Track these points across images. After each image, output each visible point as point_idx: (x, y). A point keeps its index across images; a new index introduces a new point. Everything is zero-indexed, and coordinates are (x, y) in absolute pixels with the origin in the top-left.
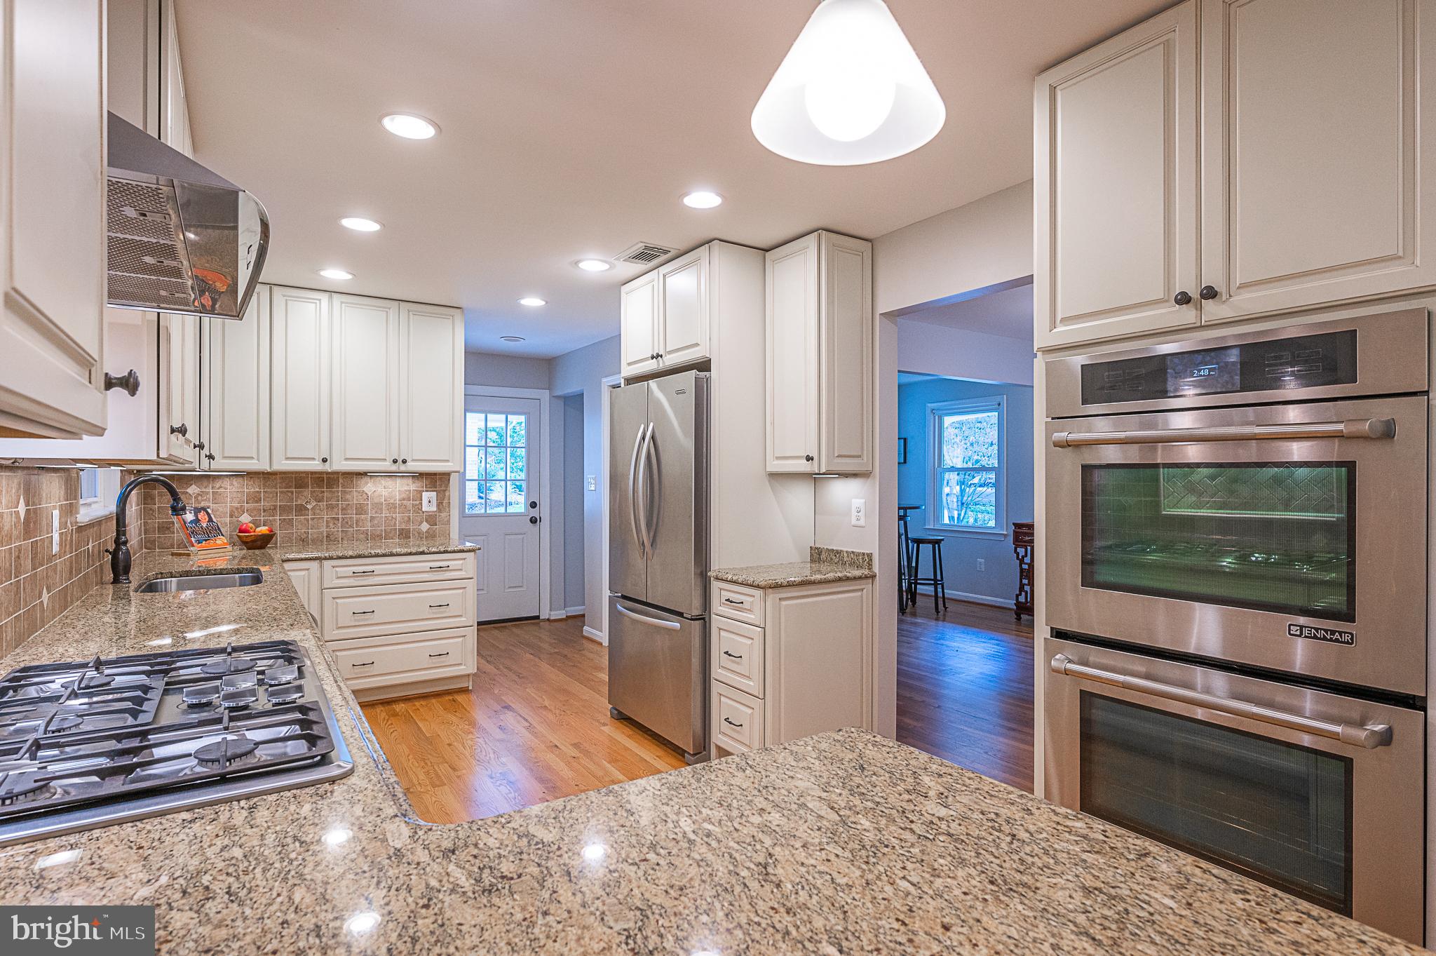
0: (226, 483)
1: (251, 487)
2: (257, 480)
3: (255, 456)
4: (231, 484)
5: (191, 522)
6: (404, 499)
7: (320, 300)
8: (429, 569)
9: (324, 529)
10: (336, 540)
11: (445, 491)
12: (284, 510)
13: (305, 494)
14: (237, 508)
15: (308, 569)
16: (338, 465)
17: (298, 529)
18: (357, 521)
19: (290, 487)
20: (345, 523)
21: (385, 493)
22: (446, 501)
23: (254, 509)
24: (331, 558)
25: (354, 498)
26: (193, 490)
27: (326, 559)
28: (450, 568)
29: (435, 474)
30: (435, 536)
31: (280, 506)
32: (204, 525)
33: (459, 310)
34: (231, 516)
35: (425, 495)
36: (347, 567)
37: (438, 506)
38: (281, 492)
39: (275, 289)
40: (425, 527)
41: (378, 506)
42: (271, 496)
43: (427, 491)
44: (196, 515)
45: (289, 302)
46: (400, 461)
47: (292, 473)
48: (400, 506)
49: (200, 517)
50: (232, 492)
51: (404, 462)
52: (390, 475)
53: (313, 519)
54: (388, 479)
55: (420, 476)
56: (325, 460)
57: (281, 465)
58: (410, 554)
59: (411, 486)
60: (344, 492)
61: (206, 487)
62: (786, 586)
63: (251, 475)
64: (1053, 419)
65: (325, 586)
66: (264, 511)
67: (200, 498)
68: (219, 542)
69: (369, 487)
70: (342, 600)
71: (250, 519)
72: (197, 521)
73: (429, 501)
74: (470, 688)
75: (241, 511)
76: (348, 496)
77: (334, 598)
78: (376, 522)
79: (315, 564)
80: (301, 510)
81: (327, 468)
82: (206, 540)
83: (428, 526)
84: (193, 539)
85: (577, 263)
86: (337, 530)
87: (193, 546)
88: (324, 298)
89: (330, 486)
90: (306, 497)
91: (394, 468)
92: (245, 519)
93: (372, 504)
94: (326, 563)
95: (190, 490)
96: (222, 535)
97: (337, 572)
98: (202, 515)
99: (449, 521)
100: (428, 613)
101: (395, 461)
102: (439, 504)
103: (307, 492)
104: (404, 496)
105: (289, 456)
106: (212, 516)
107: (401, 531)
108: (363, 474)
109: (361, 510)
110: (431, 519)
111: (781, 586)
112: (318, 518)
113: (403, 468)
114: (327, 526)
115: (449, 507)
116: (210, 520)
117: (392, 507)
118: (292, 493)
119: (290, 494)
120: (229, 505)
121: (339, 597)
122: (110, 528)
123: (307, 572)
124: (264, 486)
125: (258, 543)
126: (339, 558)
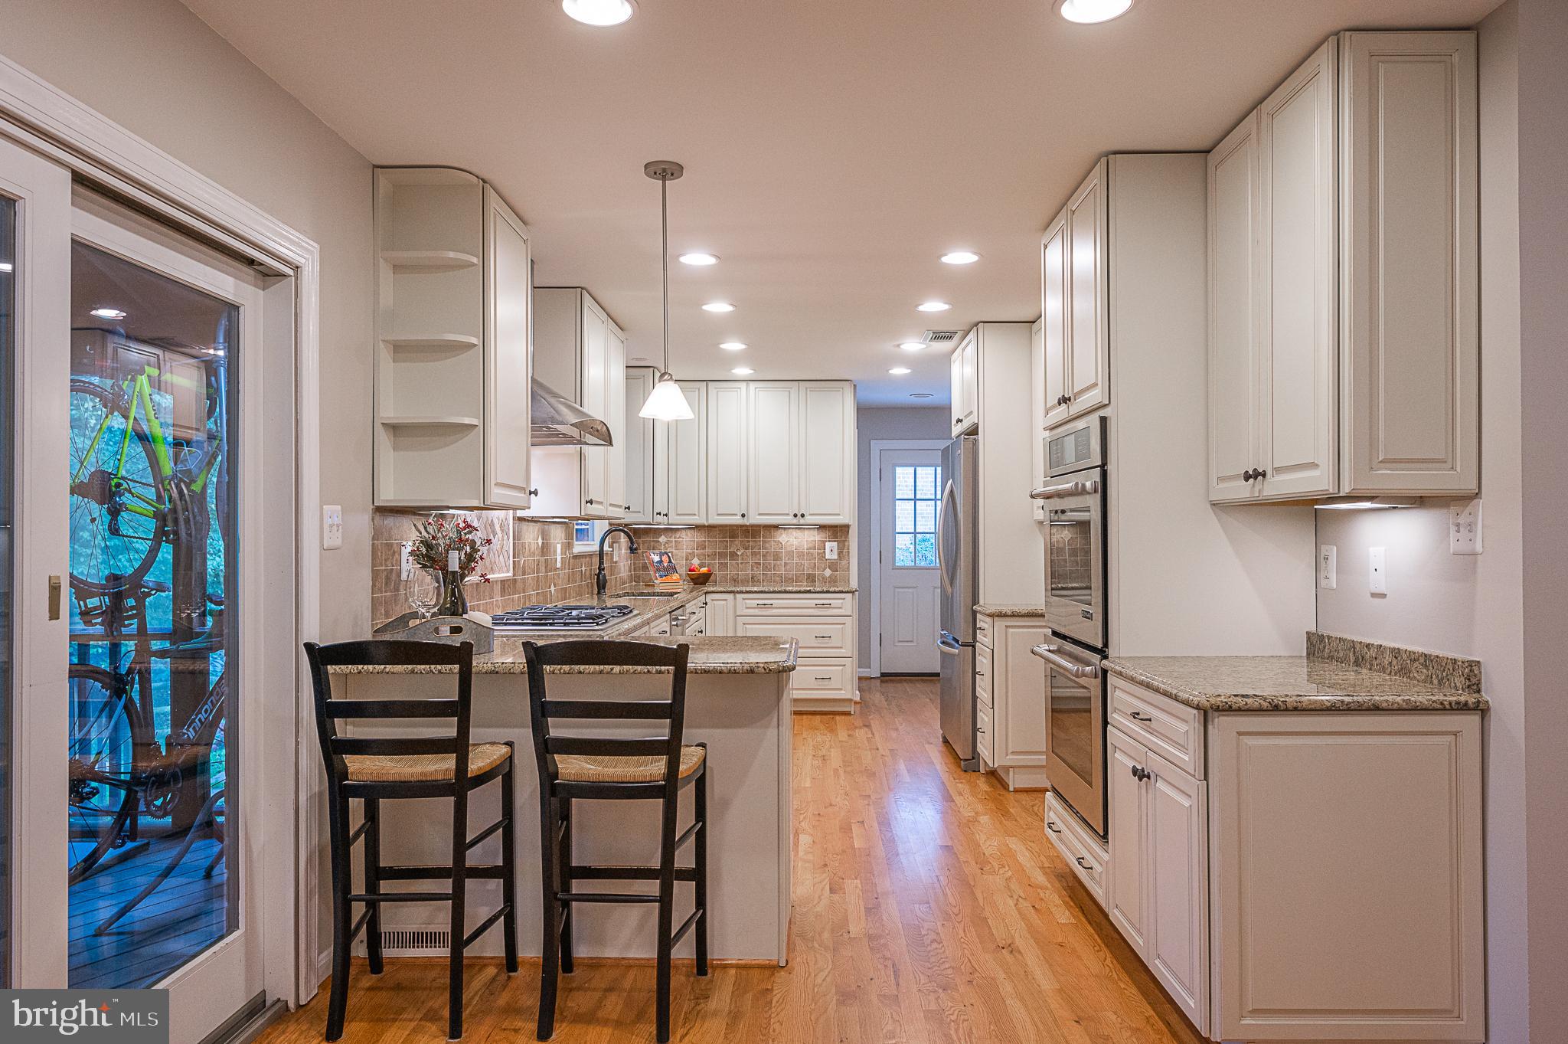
0: (683, 534)
1: (699, 537)
2: (703, 531)
3: (697, 513)
4: (687, 535)
5: (657, 562)
6: (810, 548)
7: (740, 388)
8: (814, 606)
9: (750, 572)
10: (758, 581)
11: (844, 541)
12: (722, 555)
13: (736, 543)
14: (690, 553)
15: (726, 600)
16: (754, 519)
17: (731, 572)
18: (774, 566)
19: (726, 538)
20: (765, 568)
21: (795, 542)
22: (845, 550)
23: (701, 554)
24: (741, 592)
25: (772, 547)
26: (662, 539)
27: (738, 592)
28: (832, 606)
29: (836, 526)
30: (836, 581)
31: (719, 552)
32: (665, 565)
33: (847, 383)
34: (686, 560)
35: (828, 545)
36: (753, 601)
37: (839, 554)
38: (718, 541)
40: (828, 572)
41: (790, 554)
42: (713, 544)
43: (829, 541)
44: (661, 558)
45: (719, 393)
46: (799, 516)
47: (726, 526)
48: (808, 554)
49: (663, 559)
50: (687, 539)
51: (803, 516)
52: (799, 527)
53: (742, 563)
54: (798, 531)
55: (822, 527)
56: (743, 516)
57: (715, 520)
58: (800, 592)
59: (815, 536)
60: (764, 542)
61: (670, 537)
62: (1011, 616)
63: (698, 527)
64: (1052, 477)
65: (738, 614)
66: (708, 556)
67: (666, 545)
68: (674, 578)
69: (785, 538)
70: (750, 626)
71: (699, 562)
72: (661, 561)
73: (831, 549)
74: (852, 712)
75: (693, 555)
76: (767, 545)
77: (744, 624)
78: (788, 567)
79: (730, 597)
80: (733, 555)
81: (745, 522)
82: (666, 576)
83: (830, 572)
84: (657, 575)
85: (899, 346)
86: (758, 572)
87: (657, 579)
88: (743, 385)
89: (754, 537)
90: (736, 547)
91: (795, 521)
92: (696, 562)
93: (786, 552)
94: (738, 595)
95: (661, 540)
96: (677, 573)
97: (746, 603)
98: (665, 558)
99: (848, 568)
100: (814, 643)
101: (795, 516)
102: (840, 553)
103: (737, 542)
104: (811, 545)
105: (719, 513)
106: (672, 559)
107: (809, 576)
108: (776, 527)
109: (777, 557)
110: (833, 566)
111: (1006, 615)
112: (745, 564)
113: (802, 521)
114: (752, 570)
115: (849, 554)
116: (670, 561)
117: (801, 555)
118: (726, 541)
119: (724, 543)
120: (685, 551)
121: (747, 624)
122: (596, 560)
123: (723, 602)
124: (708, 536)
125: (700, 580)
126: (747, 592)
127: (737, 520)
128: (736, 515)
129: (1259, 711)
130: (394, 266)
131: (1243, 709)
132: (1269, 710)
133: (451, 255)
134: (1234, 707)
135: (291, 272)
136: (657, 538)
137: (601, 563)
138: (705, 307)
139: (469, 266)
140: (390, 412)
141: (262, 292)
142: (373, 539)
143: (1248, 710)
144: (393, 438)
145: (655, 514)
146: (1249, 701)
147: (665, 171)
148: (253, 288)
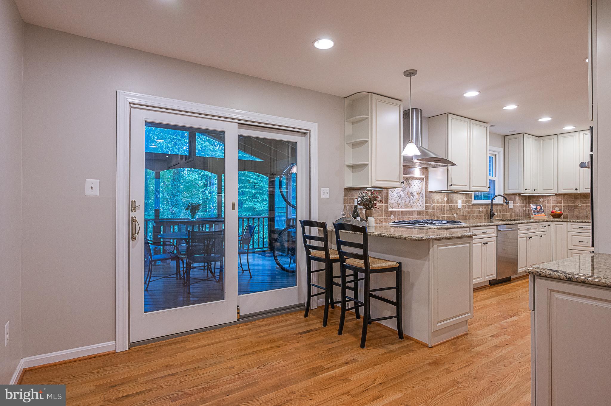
0: (551, 197)
1: (559, 199)
2: (561, 196)
3: (553, 189)
9: (586, 214)
12: (570, 206)
13: (577, 201)
14: (554, 206)
15: (563, 225)
17: (575, 213)
19: (572, 199)
23: (560, 206)
24: (570, 222)
26: (541, 200)
27: (568, 222)
31: (569, 205)
32: (538, 210)
34: (552, 208)
36: (576, 226)
38: (569, 201)
39: (559, 135)
42: (566, 202)
44: (536, 207)
45: (564, 139)
49: (537, 207)
50: (553, 199)
56: (576, 189)
61: (545, 199)
65: (569, 231)
66: (563, 207)
67: (543, 202)
71: (558, 209)
79: (565, 223)
80: (577, 207)
81: (578, 192)
82: (537, 214)
92: (556, 209)
94: (568, 223)
96: (544, 213)
97: (572, 227)
98: (539, 207)
105: (564, 188)
106: (542, 207)
112: (583, 210)
116: (541, 208)
118: (573, 201)
119: (572, 201)
120: (552, 204)
121: (573, 235)
122: (490, 207)
123: (561, 226)
124: (563, 198)
125: (556, 216)
126: (573, 222)
127: (574, 191)
128: (573, 189)
129: (558, 279)
130: (352, 123)
131: (548, 276)
132: (565, 280)
133: (361, 116)
134: (542, 275)
135: (308, 132)
136: (538, 199)
137: (492, 207)
138: (504, 108)
139: (366, 119)
140: (350, 162)
141: (304, 138)
142: (344, 196)
143: (551, 278)
144: (352, 169)
145: (524, 190)
146: (552, 273)
147: (410, 73)
148: (301, 137)
